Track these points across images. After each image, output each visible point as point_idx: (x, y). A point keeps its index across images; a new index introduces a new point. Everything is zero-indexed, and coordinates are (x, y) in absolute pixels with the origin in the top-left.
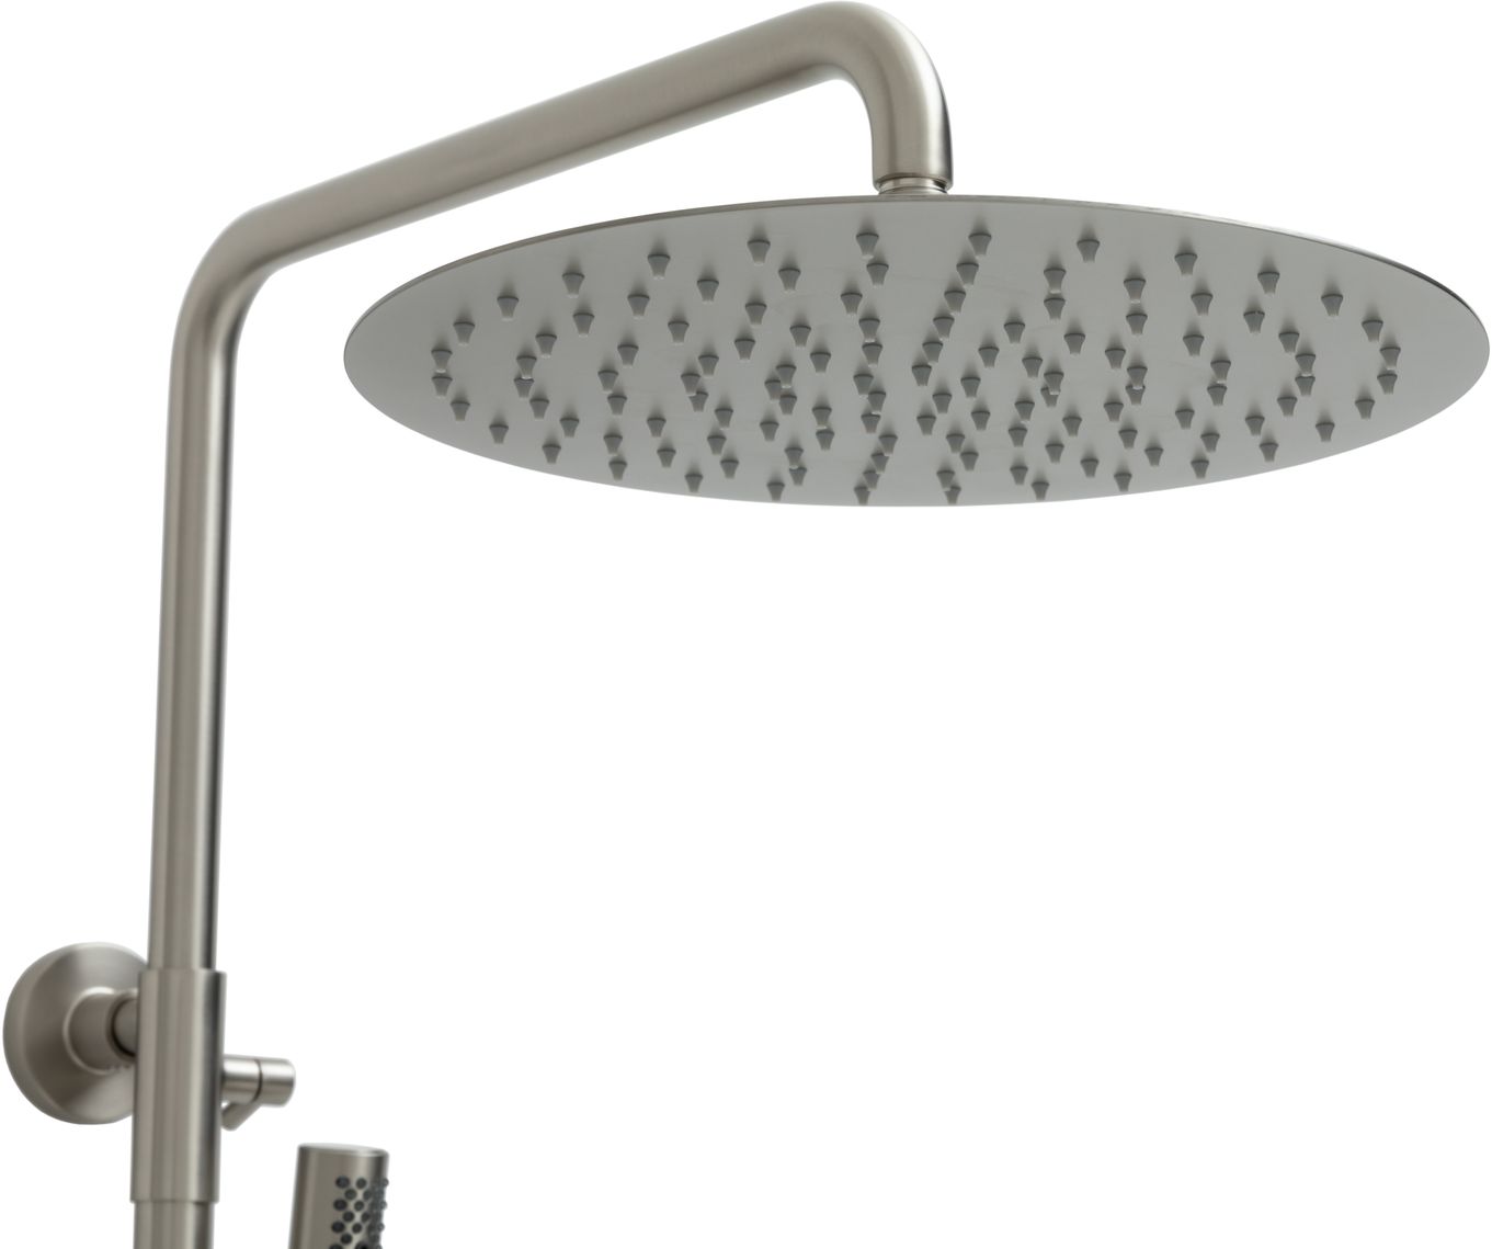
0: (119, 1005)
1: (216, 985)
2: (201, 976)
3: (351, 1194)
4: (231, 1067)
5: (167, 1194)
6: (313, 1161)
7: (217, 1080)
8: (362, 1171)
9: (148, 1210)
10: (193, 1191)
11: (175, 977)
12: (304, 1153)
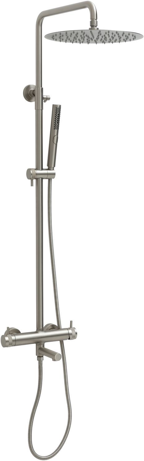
0: (34, 91)
1: (42, 89)
2: (41, 88)
3: (57, 109)
4: (44, 97)
5: (38, 109)
6: (54, 106)
7: (43, 98)
8: (58, 107)
9: (37, 110)
10: (41, 109)
11: (38, 88)
12: (53, 105)
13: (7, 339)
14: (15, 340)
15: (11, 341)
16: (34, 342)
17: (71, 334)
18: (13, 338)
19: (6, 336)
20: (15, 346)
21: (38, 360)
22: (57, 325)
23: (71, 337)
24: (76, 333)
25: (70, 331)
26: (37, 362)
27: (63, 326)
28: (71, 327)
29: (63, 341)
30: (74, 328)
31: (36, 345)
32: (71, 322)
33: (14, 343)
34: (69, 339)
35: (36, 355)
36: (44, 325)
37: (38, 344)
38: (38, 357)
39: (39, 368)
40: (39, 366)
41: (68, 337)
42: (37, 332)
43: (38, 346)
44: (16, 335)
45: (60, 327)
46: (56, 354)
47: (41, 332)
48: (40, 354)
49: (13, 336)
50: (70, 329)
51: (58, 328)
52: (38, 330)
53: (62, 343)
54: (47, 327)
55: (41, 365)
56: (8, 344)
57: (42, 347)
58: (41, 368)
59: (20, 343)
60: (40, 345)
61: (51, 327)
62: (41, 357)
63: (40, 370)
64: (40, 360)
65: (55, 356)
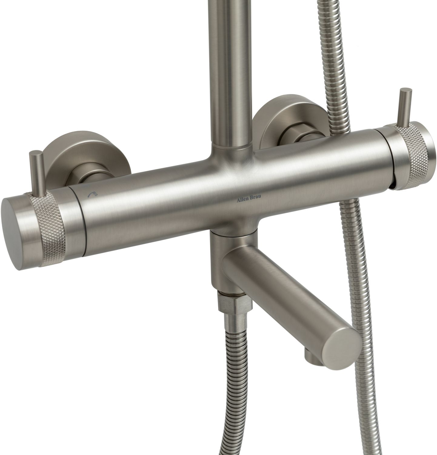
15: (52, 232)
16: (201, 225)
17: (406, 161)
18: (69, 212)
19: (28, 206)
20: (84, 254)
21: (221, 309)
22: (324, 106)
23: (402, 174)
24: (431, 155)
25: (399, 146)
28: (400, 123)
29: (357, 202)
30: (419, 125)
31: (212, 233)
32: (405, 95)
33: (78, 241)
34: (393, 186)
35: (214, 284)
36: (255, 109)
37: (218, 231)
38: (220, 294)
39: (229, 345)
40: (228, 336)
41: (387, 176)
42: (215, 162)
43: (223, 243)
44: (94, 193)
45: (341, 123)
46: (332, 329)
47: (237, 166)
48: (230, 283)
49: (72, 201)
50: (396, 133)
51: (331, 127)
52: (220, 145)
53: (354, 210)
54: (273, 126)
55: (238, 334)
56: (36, 250)
57: (244, 246)
58: (238, 346)
59: (113, 234)
60: (234, 236)
61: (289, 121)
62: (235, 296)
63: (237, 357)
64: (233, 308)
65: (322, 339)
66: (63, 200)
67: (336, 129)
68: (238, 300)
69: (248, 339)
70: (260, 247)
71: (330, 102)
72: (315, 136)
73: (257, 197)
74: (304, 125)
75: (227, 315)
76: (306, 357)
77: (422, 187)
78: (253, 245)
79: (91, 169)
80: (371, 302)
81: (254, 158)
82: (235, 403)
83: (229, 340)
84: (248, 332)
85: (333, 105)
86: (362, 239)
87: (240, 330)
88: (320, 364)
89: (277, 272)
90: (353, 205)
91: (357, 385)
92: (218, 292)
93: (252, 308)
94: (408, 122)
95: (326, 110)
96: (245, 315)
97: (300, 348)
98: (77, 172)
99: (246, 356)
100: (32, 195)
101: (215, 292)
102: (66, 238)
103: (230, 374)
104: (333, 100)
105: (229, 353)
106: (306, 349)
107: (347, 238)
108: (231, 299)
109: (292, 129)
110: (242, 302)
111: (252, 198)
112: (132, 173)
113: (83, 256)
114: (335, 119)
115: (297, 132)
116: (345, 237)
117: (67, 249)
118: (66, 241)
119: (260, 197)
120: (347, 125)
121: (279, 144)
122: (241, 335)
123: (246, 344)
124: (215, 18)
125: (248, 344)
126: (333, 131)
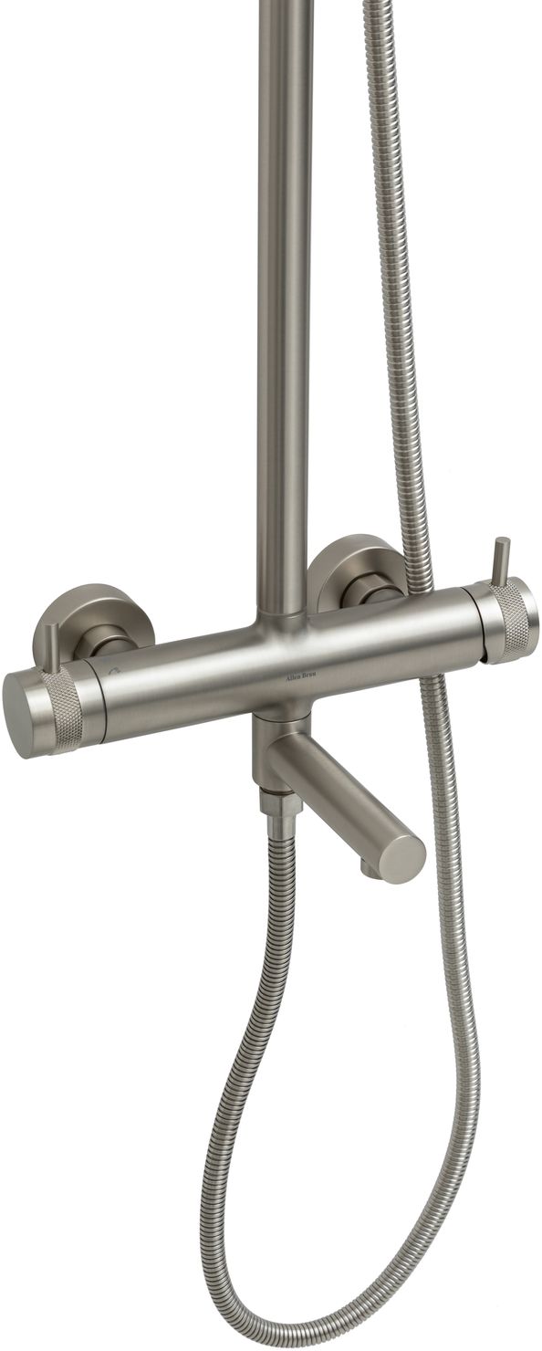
13: (39, 702)
14: (104, 709)
15: (68, 716)
16: (241, 706)
17: (499, 630)
18: (87, 691)
19: (39, 683)
20: (102, 742)
21: (263, 810)
22: (401, 550)
23: (494, 645)
24: (533, 622)
25: (492, 611)
26: (259, 825)
27: (443, 576)
28: (496, 580)
29: (441, 676)
30: (517, 581)
31: (255, 717)
32: (501, 548)
33: (96, 726)
34: (484, 660)
35: (255, 778)
36: (312, 554)
37: (262, 714)
38: (263, 791)
39: (272, 855)
40: (272, 843)
41: (475, 647)
42: (260, 630)
43: (269, 730)
44: (116, 669)
45: (421, 572)
46: (392, 837)
47: (288, 638)
48: (276, 778)
49: (90, 678)
50: (489, 594)
51: (408, 582)
52: (267, 611)
53: (438, 686)
54: (336, 577)
55: (284, 842)
56: (48, 736)
57: (294, 733)
58: (285, 856)
59: (138, 718)
60: (283, 721)
61: (356, 570)
62: (282, 794)
63: (282, 870)
64: (278, 810)
65: (379, 848)
66: (79, 676)
67: (415, 584)
68: (285, 799)
69: (296, 848)
70: (315, 735)
71: (408, 546)
72: (389, 593)
73: (311, 675)
74: (375, 576)
75: (271, 818)
76: (363, 869)
77: (523, 660)
78: (305, 732)
79: (106, 634)
80: (459, 804)
81: (309, 627)
82: (278, 938)
83: (272, 849)
84: (296, 839)
85: (412, 550)
86: (448, 724)
87: (287, 836)
88: (378, 877)
89: (333, 767)
90: (437, 680)
91: (441, 914)
92: (261, 788)
93: (302, 810)
94: (506, 579)
95: (403, 554)
96: (294, 818)
97: (356, 859)
98: (89, 637)
99: (294, 870)
100: (44, 671)
101: (257, 788)
102: (83, 723)
103: (273, 891)
104: (411, 544)
105: (272, 865)
106: (362, 859)
107: (429, 722)
108: (276, 798)
109: (359, 581)
110: (291, 802)
111: (304, 676)
112: (157, 643)
113: (101, 743)
114: (414, 573)
115: (366, 586)
116: (425, 720)
117: (84, 735)
118: (83, 726)
119: (314, 674)
120: (428, 575)
121: (341, 607)
122: (288, 843)
123: (293, 854)
124: (265, 463)
125: (297, 854)
126: (412, 586)
